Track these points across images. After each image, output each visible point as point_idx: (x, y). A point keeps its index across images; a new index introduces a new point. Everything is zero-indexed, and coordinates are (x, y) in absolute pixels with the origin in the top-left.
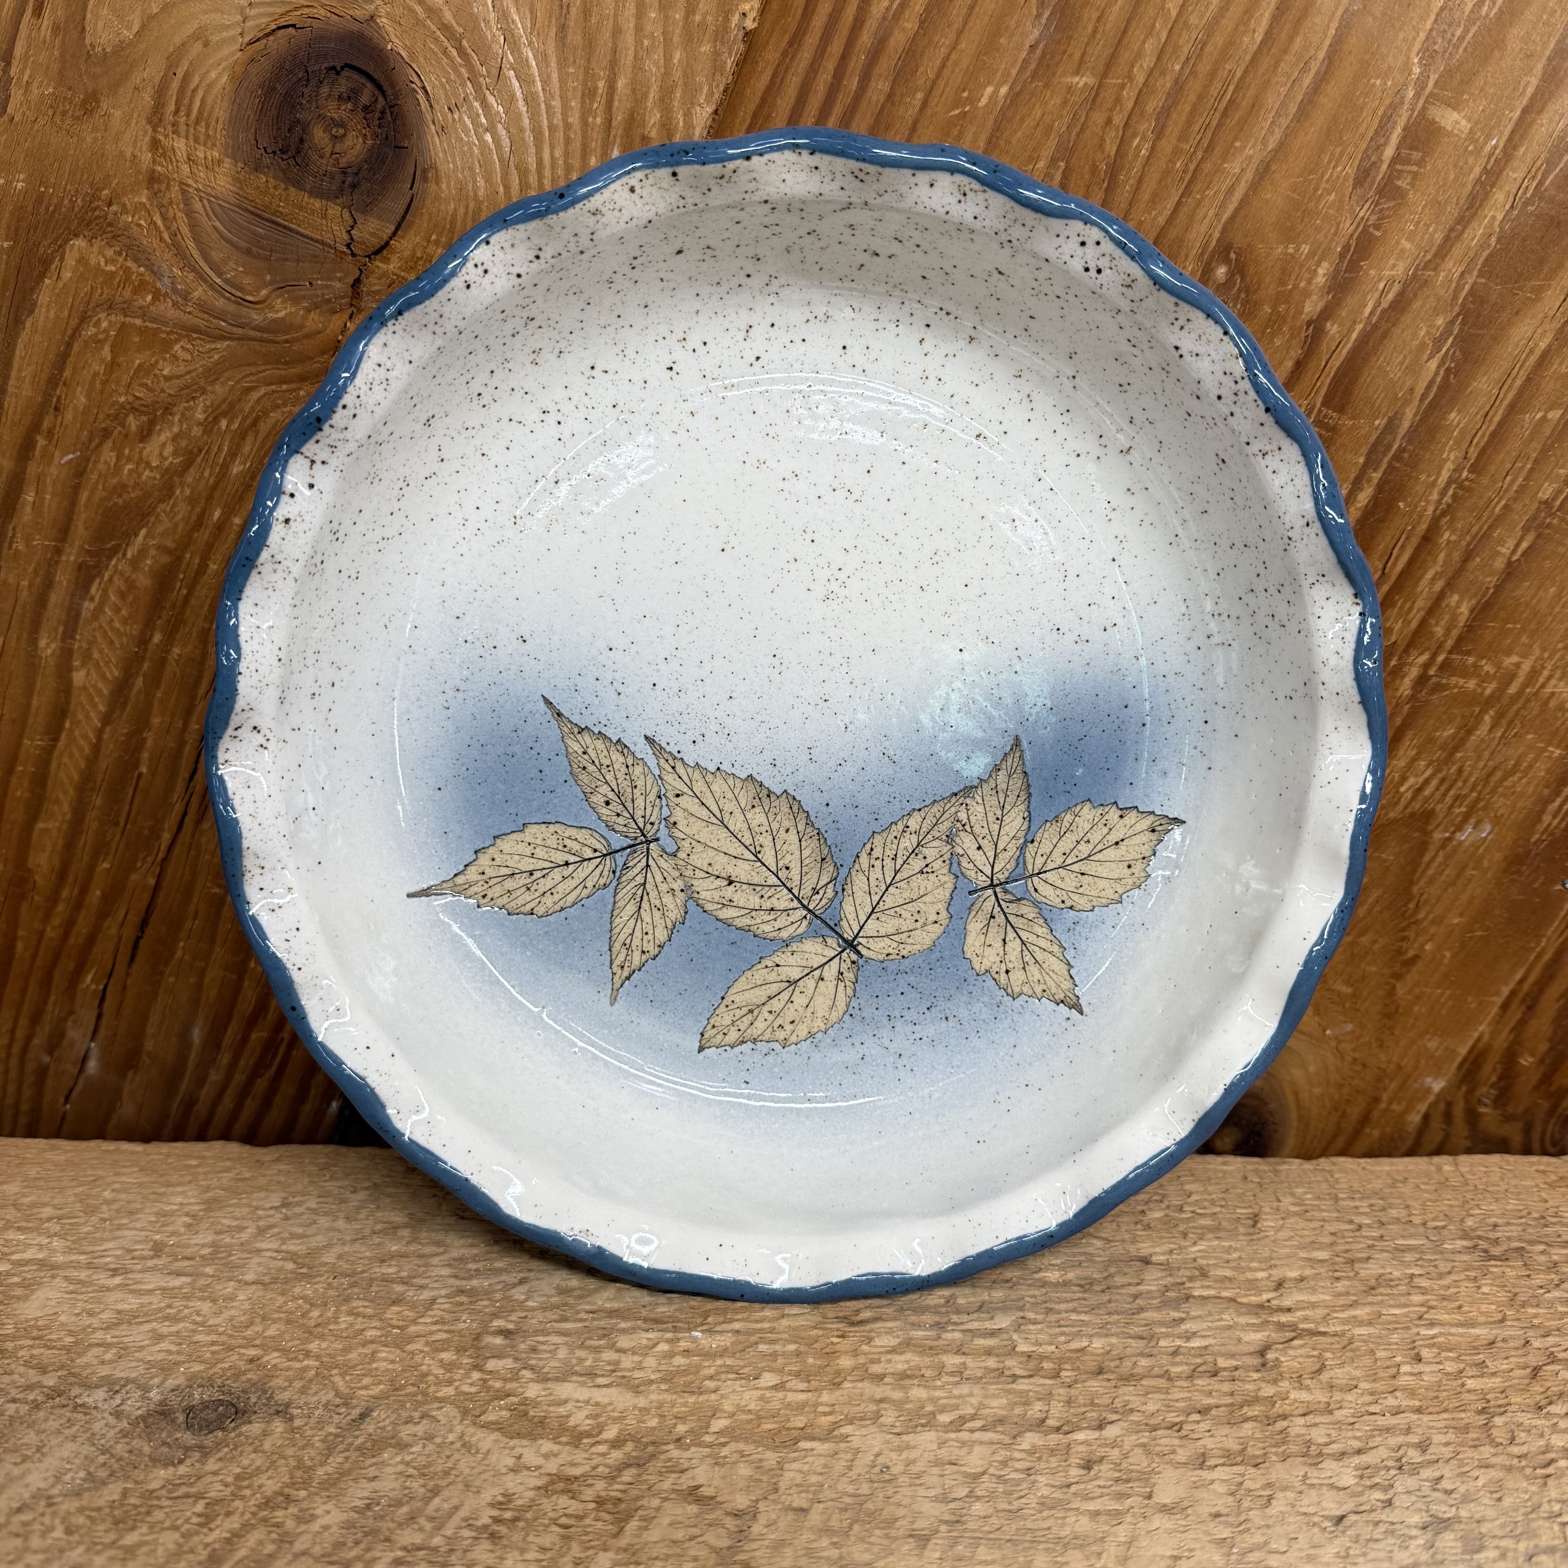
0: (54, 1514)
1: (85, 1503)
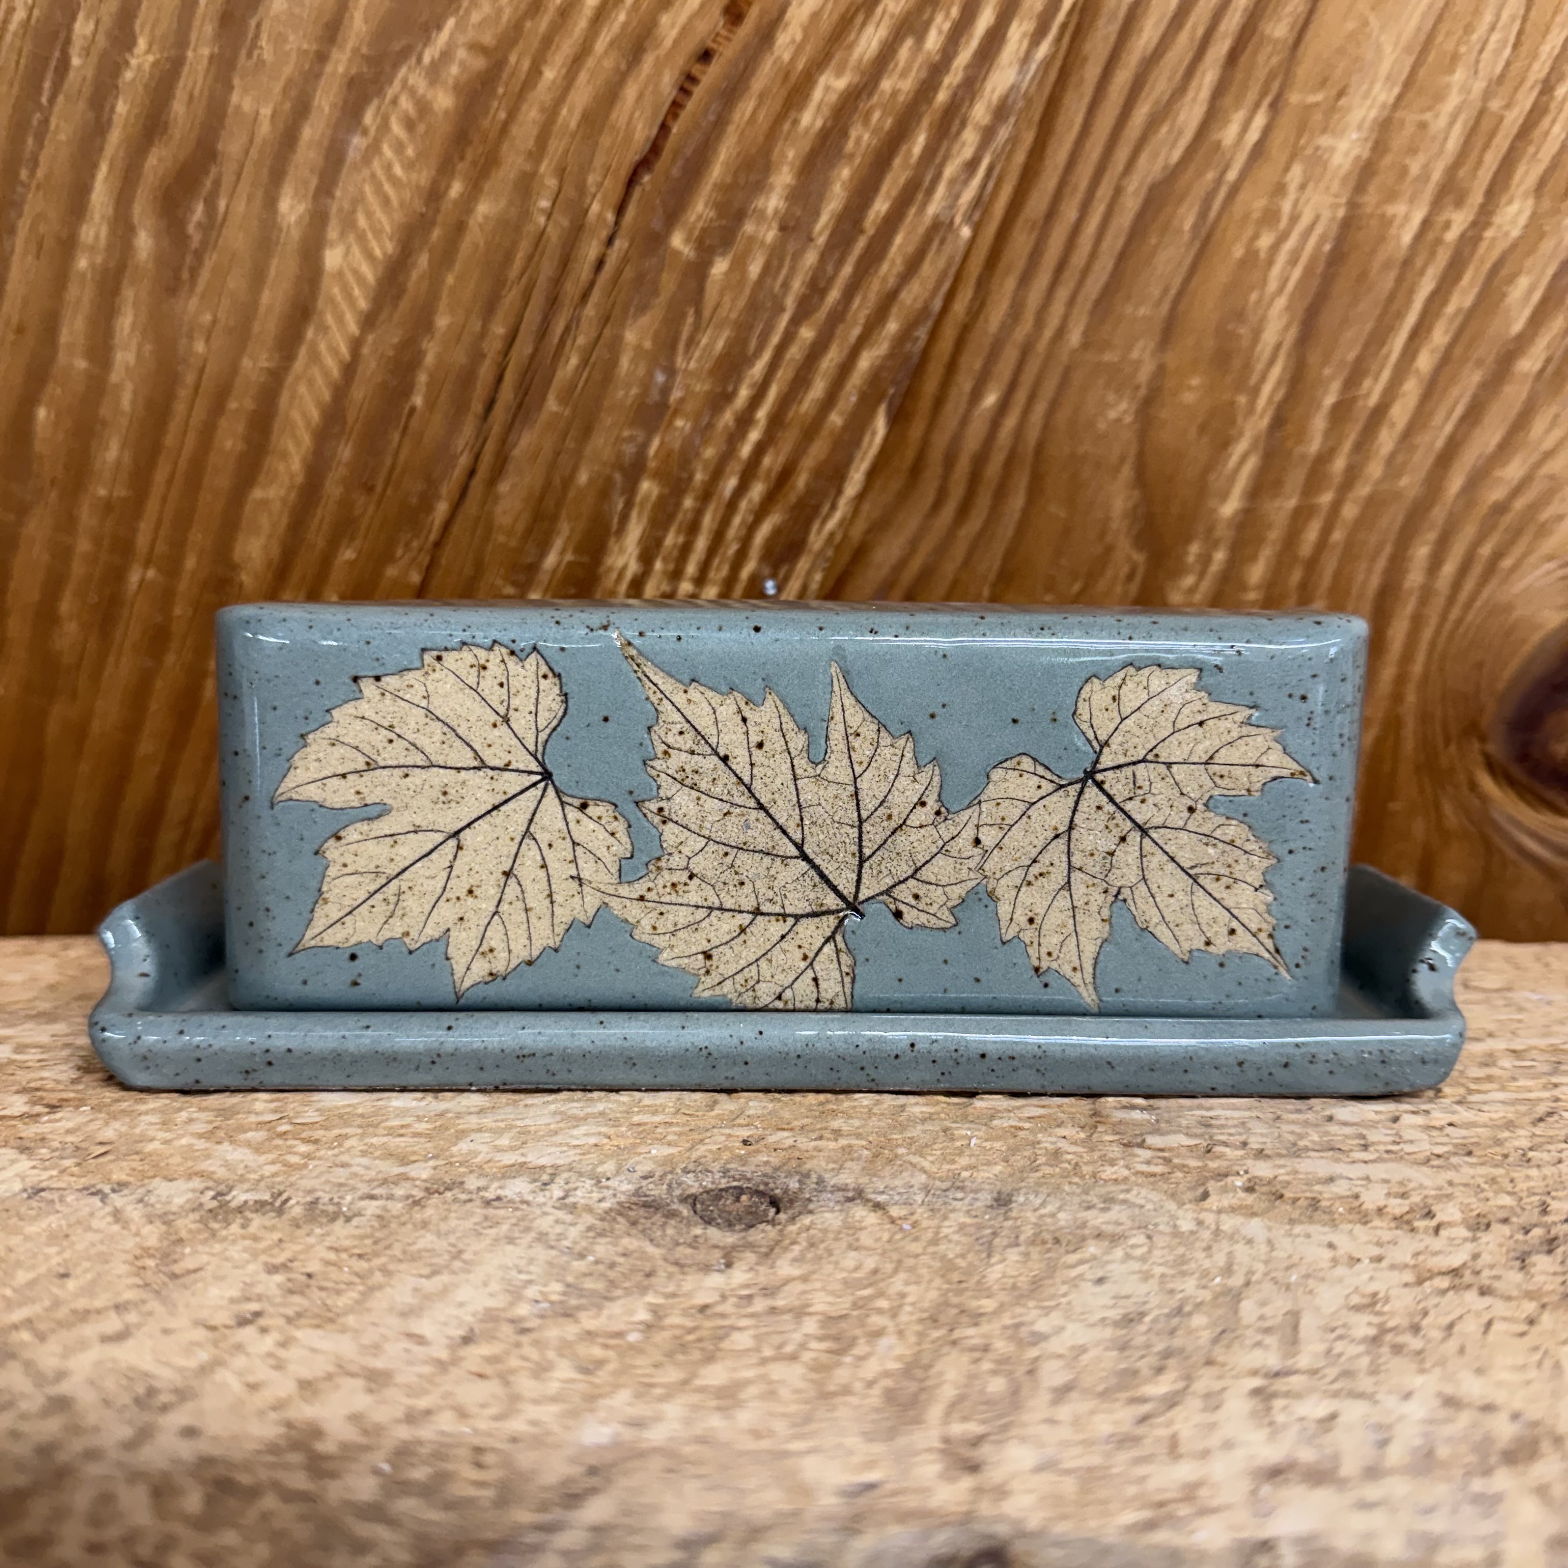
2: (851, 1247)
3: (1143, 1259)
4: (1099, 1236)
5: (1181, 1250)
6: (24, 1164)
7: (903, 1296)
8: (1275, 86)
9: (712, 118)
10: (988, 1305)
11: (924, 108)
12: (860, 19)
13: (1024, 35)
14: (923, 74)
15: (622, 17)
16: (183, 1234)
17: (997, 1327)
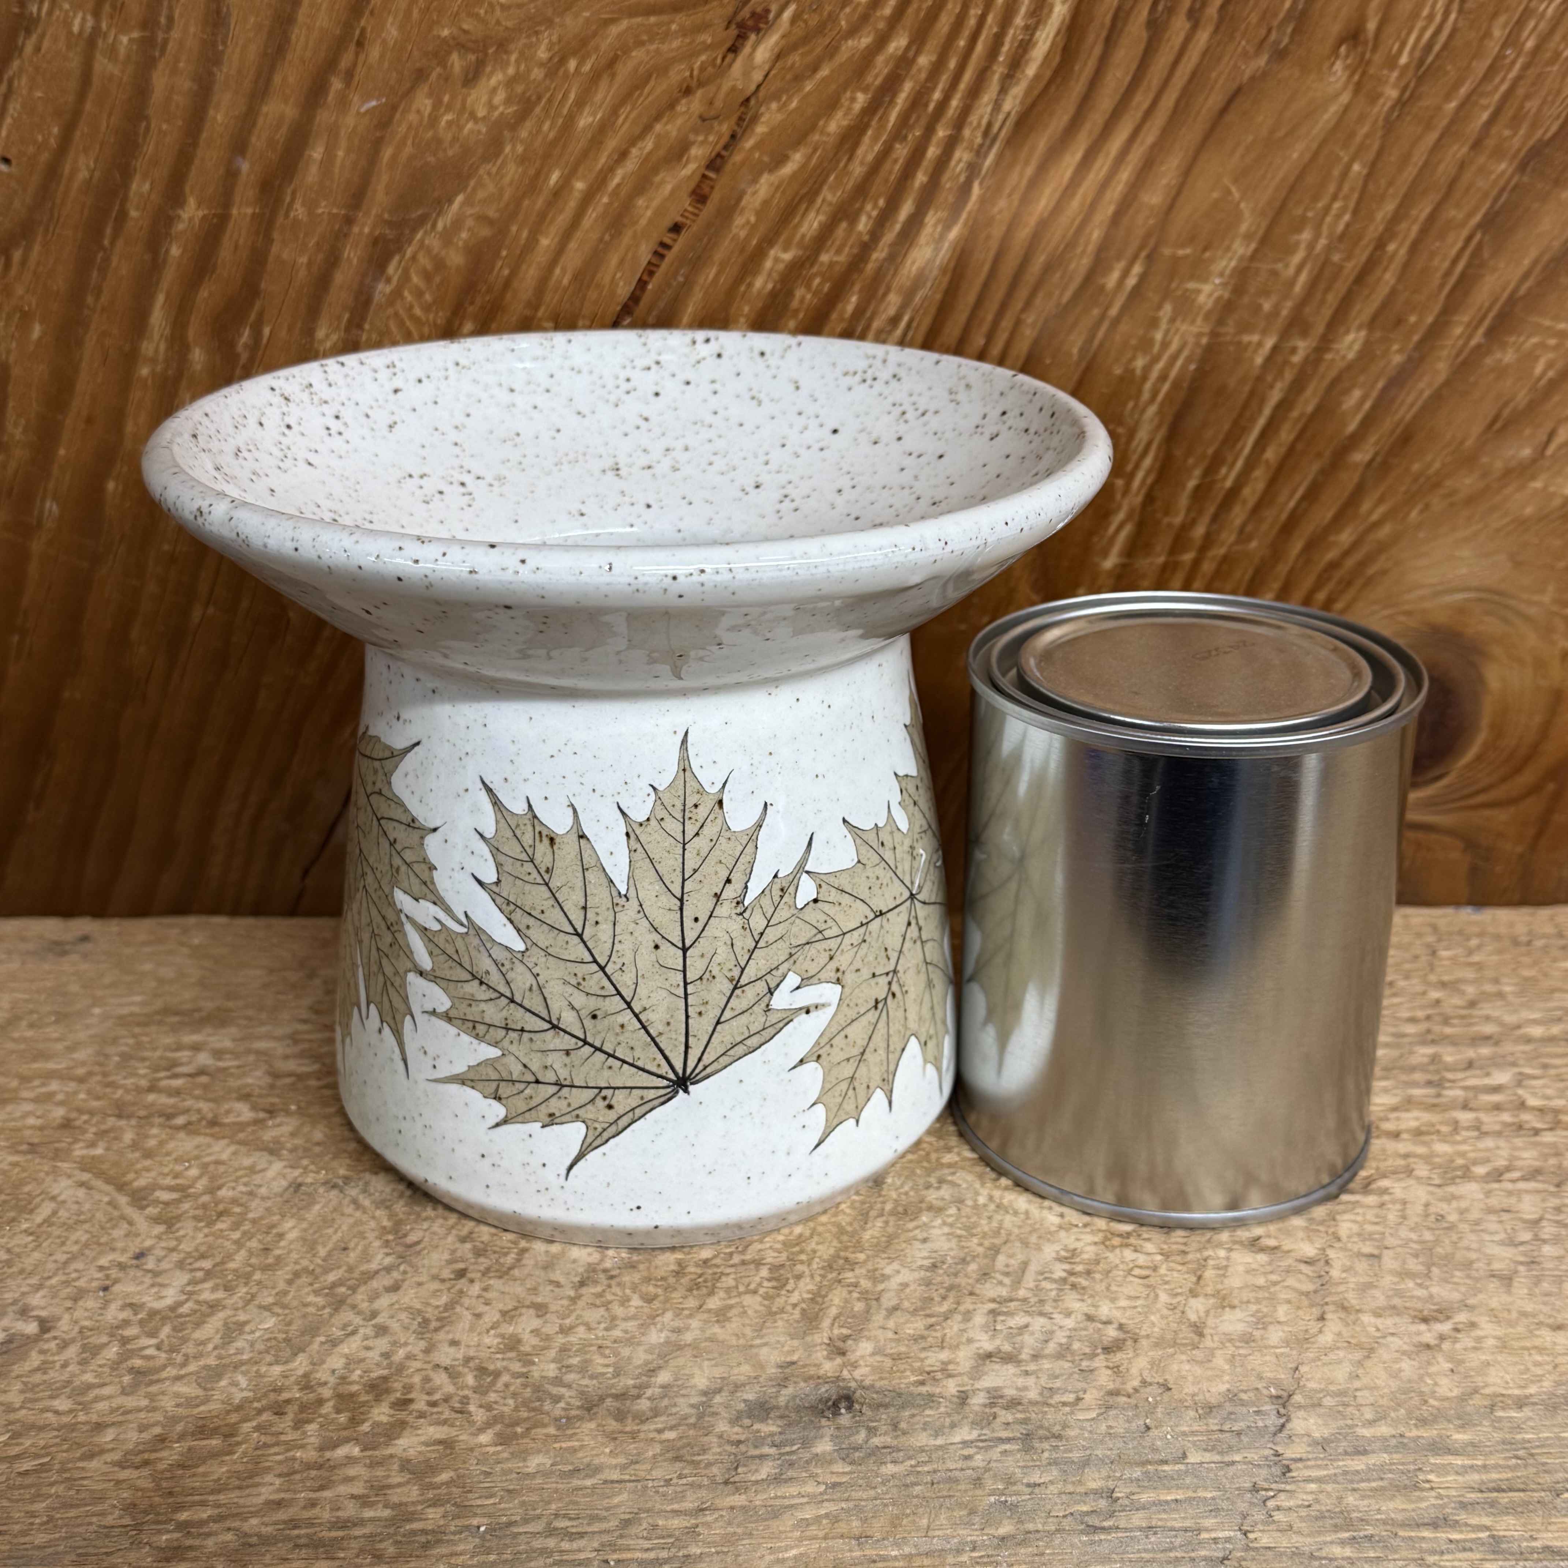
3: (951, 1225)
4: (929, 1209)
5: (975, 1218)
6: (278, 1166)
7: (814, 1251)
8: (1152, 242)
9: (681, 279)
11: (855, 276)
12: (804, 206)
13: (939, 221)
14: (855, 251)
15: (605, 200)
16: (401, 1216)
17: (864, 1271)
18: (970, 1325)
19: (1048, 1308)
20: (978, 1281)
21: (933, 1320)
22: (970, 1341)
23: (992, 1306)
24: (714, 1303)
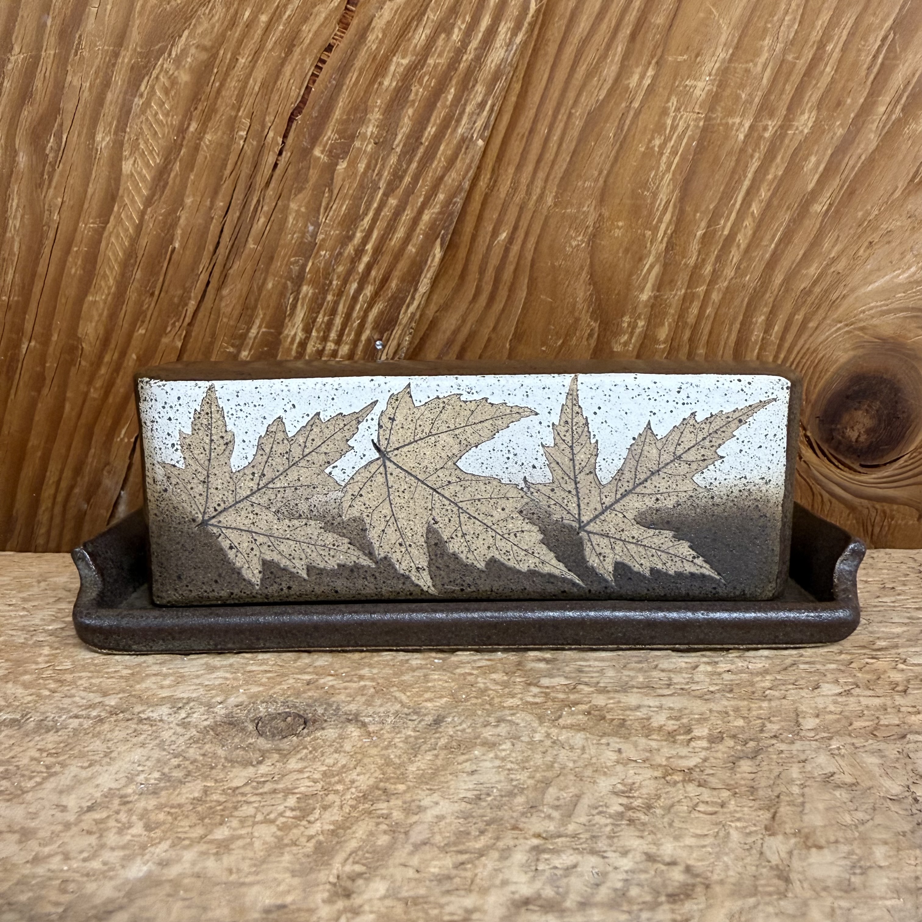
0: (130, 811)
1: (163, 800)
2: (336, 751)
3: (503, 759)
4: (483, 744)
5: (530, 752)
7: (353, 782)
8: (659, 52)
9: (334, 82)
10: (401, 787)
11: (452, 73)
12: (415, 24)
14: (452, 55)
17: (399, 802)
18: (507, 863)
19: (602, 845)
20: (523, 814)
21: (465, 857)
22: (505, 883)
23: (536, 842)
24: (222, 833)
